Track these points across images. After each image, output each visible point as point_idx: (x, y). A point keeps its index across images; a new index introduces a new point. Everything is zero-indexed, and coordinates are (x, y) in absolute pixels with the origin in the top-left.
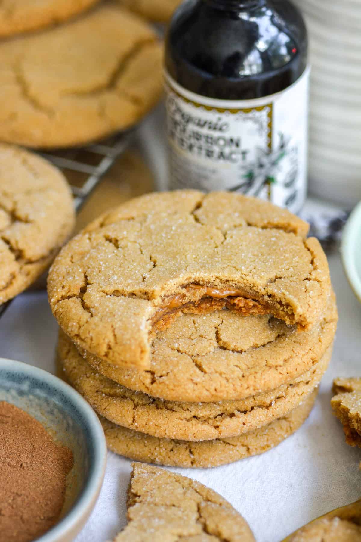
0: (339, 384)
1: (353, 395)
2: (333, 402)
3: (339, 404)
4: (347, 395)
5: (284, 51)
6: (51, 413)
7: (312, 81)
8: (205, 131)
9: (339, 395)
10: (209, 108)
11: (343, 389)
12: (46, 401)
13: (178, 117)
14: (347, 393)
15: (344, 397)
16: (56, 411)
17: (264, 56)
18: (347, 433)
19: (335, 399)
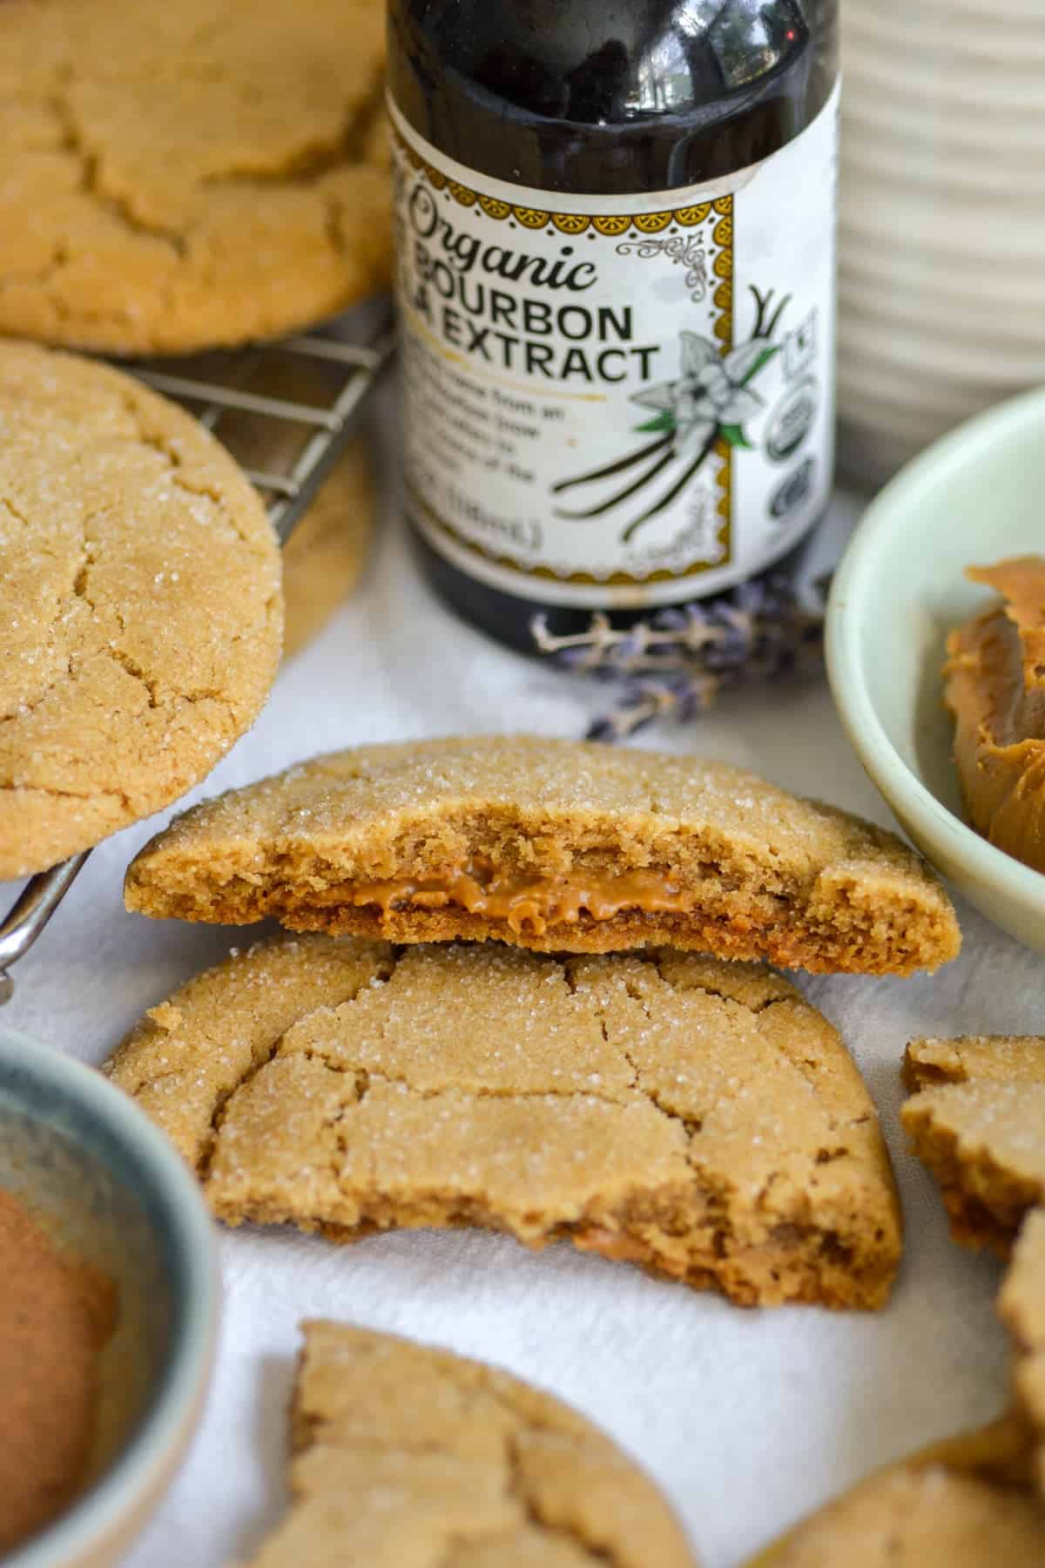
0: (923, 1057)
1: (969, 1091)
2: (909, 1115)
3: (925, 1120)
4: (950, 1091)
5: (759, 35)
6: (45, 1161)
7: (847, 126)
8: (522, 289)
9: (924, 1093)
10: (535, 220)
11: (937, 1074)
12: (29, 1125)
13: (435, 248)
14: (950, 1086)
15: (942, 1098)
16: (59, 1157)
17: (699, 51)
18: (956, 1208)
19: (915, 1105)
